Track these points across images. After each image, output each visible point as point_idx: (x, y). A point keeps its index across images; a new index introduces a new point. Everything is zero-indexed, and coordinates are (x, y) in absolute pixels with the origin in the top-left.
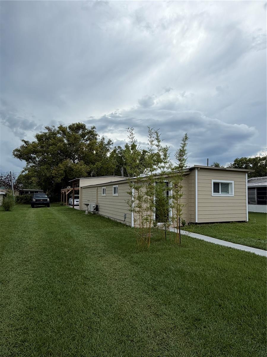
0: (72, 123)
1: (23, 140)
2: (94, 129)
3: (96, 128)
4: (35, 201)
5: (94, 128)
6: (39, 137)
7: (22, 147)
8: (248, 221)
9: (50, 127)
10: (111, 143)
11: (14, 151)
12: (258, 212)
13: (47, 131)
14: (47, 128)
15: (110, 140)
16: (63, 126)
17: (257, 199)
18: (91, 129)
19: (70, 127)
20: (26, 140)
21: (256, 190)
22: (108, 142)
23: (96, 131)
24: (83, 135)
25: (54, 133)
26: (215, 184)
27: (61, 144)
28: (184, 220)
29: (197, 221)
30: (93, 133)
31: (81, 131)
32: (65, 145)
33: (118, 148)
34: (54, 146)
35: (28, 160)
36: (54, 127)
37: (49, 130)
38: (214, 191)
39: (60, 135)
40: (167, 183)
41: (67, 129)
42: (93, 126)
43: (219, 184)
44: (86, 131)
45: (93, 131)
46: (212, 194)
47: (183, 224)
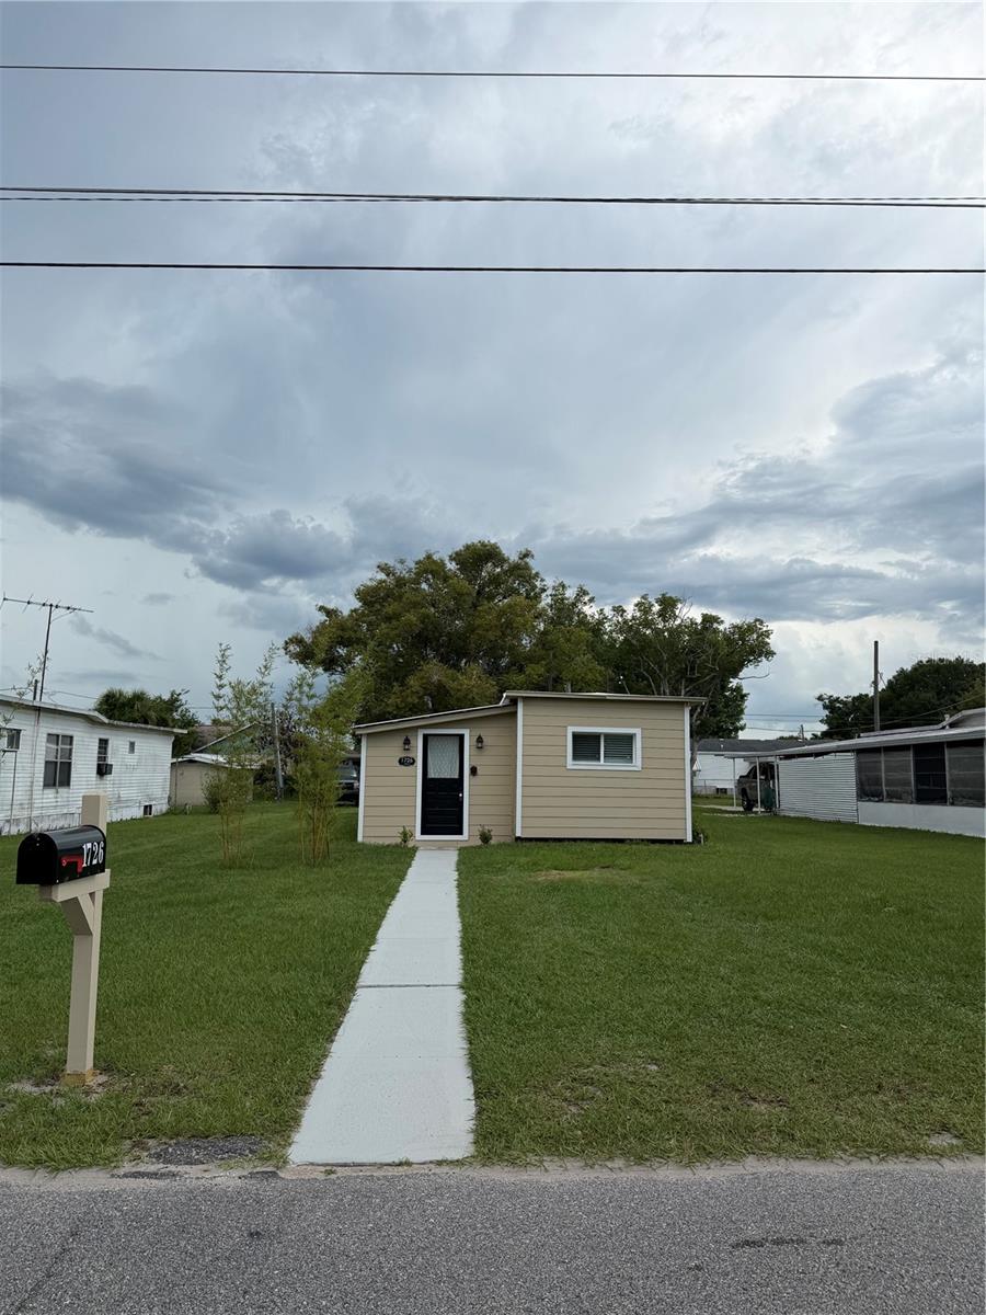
0: (464, 543)
1: (322, 608)
2: (527, 560)
3: (533, 556)
5: (527, 555)
6: (366, 596)
7: (322, 627)
8: (690, 839)
9: (391, 563)
10: (587, 597)
11: (286, 643)
12: (891, 826)
13: (382, 576)
14: (384, 568)
15: (582, 588)
16: (435, 557)
17: (916, 785)
18: (520, 558)
19: (456, 557)
20: (331, 606)
21: (910, 755)
22: (578, 594)
23: (534, 565)
24: (495, 580)
25: (400, 582)
26: (577, 737)
27: (412, 617)
28: (489, 831)
29: (518, 834)
30: (521, 571)
31: (488, 568)
32: (424, 618)
33: (613, 613)
34: (394, 622)
35: (330, 664)
36: (402, 562)
37: (388, 575)
38: (576, 756)
39: (424, 586)
40: (461, 737)
41: (444, 564)
42: (524, 552)
43: (596, 737)
44: (506, 567)
45: (526, 563)
46: (570, 763)
47: (485, 838)
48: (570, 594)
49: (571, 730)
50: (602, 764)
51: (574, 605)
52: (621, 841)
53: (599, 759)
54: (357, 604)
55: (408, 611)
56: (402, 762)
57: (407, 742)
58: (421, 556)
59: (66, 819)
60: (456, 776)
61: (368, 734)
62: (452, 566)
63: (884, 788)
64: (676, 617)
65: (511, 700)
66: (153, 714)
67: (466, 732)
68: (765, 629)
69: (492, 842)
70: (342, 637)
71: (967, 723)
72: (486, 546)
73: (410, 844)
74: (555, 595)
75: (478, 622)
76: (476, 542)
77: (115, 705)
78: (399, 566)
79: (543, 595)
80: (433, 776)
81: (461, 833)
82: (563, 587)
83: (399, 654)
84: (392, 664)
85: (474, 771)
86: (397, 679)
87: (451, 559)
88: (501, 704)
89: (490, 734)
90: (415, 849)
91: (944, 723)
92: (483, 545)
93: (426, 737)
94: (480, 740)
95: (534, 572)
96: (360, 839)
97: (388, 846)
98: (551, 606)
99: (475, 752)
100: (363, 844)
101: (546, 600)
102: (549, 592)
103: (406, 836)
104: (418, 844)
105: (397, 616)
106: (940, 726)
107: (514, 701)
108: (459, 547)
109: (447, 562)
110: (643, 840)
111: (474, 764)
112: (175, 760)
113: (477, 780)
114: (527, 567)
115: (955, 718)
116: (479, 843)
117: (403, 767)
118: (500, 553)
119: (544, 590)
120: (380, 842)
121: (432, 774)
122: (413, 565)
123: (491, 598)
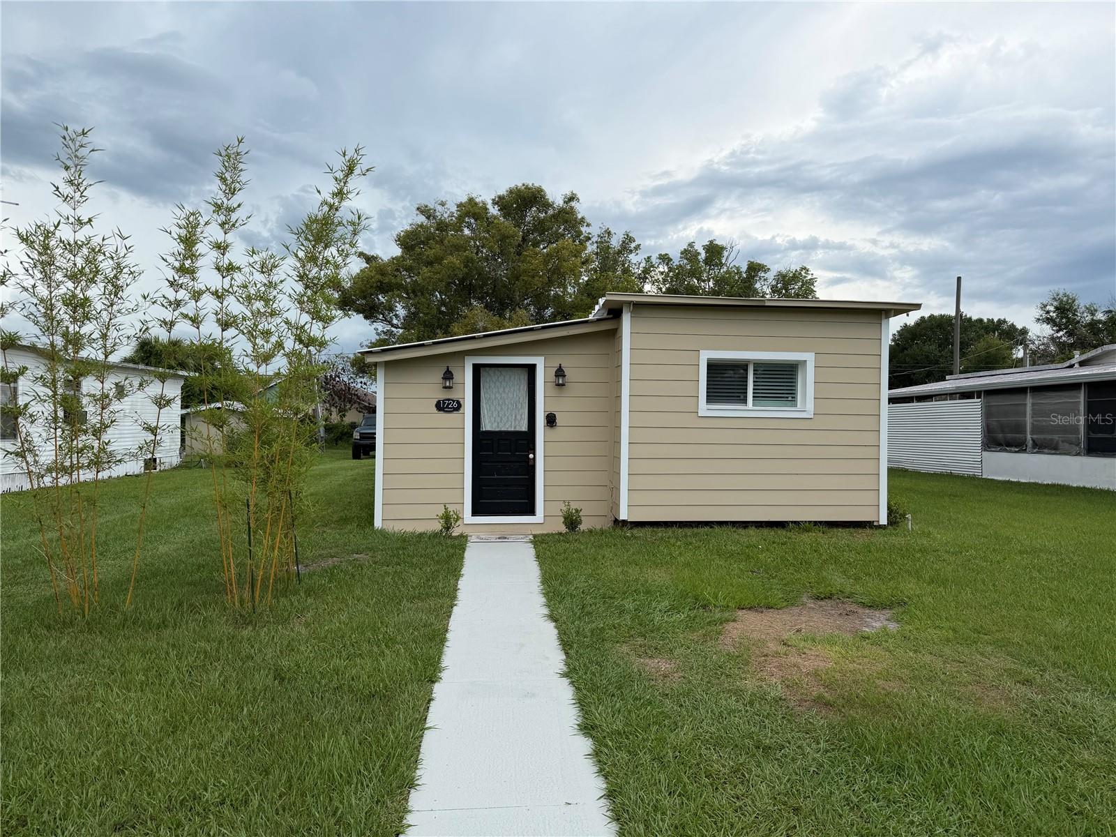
0: (507, 187)
1: (362, 256)
2: (573, 204)
3: (578, 200)
4: (359, 438)
5: (572, 198)
6: (407, 241)
7: (361, 274)
9: (432, 205)
10: (633, 245)
13: (421, 219)
14: (424, 211)
15: (628, 236)
16: (478, 201)
17: (1088, 433)
18: (565, 202)
19: (499, 202)
20: (369, 252)
21: (1081, 397)
22: (624, 242)
23: (581, 209)
24: (540, 227)
25: (442, 226)
26: (715, 368)
27: (454, 260)
28: (577, 511)
29: (624, 515)
30: (567, 218)
31: (532, 214)
32: (468, 262)
33: (658, 261)
34: (436, 266)
35: (370, 312)
36: (443, 204)
37: (428, 218)
38: (712, 397)
39: (467, 232)
40: (531, 369)
41: (487, 209)
42: (569, 194)
43: (741, 367)
44: (551, 212)
45: (572, 208)
46: (704, 408)
47: (572, 522)
48: (615, 243)
49: (705, 356)
50: (750, 409)
51: (619, 252)
52: (781, 525)
53: (745, 401)
54: (397, 251)
55: (451, 254)
56: (442, 406)
57: (448, 376)
58: (464, 199)
59: (13, 480)
60: (524, 427)
61: (387, 363)
62: (494, 211)
63: (1029, 437)
64: (721, 265)
65: (610, 311)
66: (191, 362)
67: (539, 362)
68: (809, 277)
69: (583, 527)
70: (381, 282)
71: (1103, 361)
72: (529, 189)
73: (456, 532)
74: (601, 242)
75: (524, 266)
76: (520, 185)
77: (151, 354)
78: (439, 208)
79: (588, 244)
80: (488, 428)
81: (532, 512)
82: (609, 233)
83: (443, 303)
84: (435, 311)
85: (551, 420)
86: (440, 327)
87: (495, 203)
88: (591, 317)
89: (577, 363)
90: (463, 539)
91: (1073, 361)
92: (527, 188)
93: (477, 369)
94: (560, 373)
95: (580, 217)
96: (378, 523)
97: (421, 535)
98: (597, 254)
99: (553, 391)
100: (383, 533)
101: (591, 248)
102: (594, 239)
103: (448, 520)
104: (466, 531)
105: (438, 260)
106: (1067, 364)
107: (615, 313)
108: (502, 191)
109: (490, 206)
110: (816, 523)
111: (551, 409)
112: (184, 412)
113: (558, 433)
114: (572, 211)
115: (1084, 357)
116: (563, 529)
117: (443, 415)
118: (543, 197)
119: (589, 239)
120: (409, 527)
121: (487, 425)
122: (454, 209)
123: (536, 244)
